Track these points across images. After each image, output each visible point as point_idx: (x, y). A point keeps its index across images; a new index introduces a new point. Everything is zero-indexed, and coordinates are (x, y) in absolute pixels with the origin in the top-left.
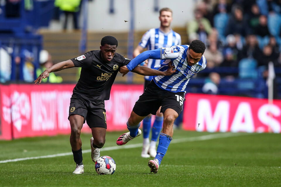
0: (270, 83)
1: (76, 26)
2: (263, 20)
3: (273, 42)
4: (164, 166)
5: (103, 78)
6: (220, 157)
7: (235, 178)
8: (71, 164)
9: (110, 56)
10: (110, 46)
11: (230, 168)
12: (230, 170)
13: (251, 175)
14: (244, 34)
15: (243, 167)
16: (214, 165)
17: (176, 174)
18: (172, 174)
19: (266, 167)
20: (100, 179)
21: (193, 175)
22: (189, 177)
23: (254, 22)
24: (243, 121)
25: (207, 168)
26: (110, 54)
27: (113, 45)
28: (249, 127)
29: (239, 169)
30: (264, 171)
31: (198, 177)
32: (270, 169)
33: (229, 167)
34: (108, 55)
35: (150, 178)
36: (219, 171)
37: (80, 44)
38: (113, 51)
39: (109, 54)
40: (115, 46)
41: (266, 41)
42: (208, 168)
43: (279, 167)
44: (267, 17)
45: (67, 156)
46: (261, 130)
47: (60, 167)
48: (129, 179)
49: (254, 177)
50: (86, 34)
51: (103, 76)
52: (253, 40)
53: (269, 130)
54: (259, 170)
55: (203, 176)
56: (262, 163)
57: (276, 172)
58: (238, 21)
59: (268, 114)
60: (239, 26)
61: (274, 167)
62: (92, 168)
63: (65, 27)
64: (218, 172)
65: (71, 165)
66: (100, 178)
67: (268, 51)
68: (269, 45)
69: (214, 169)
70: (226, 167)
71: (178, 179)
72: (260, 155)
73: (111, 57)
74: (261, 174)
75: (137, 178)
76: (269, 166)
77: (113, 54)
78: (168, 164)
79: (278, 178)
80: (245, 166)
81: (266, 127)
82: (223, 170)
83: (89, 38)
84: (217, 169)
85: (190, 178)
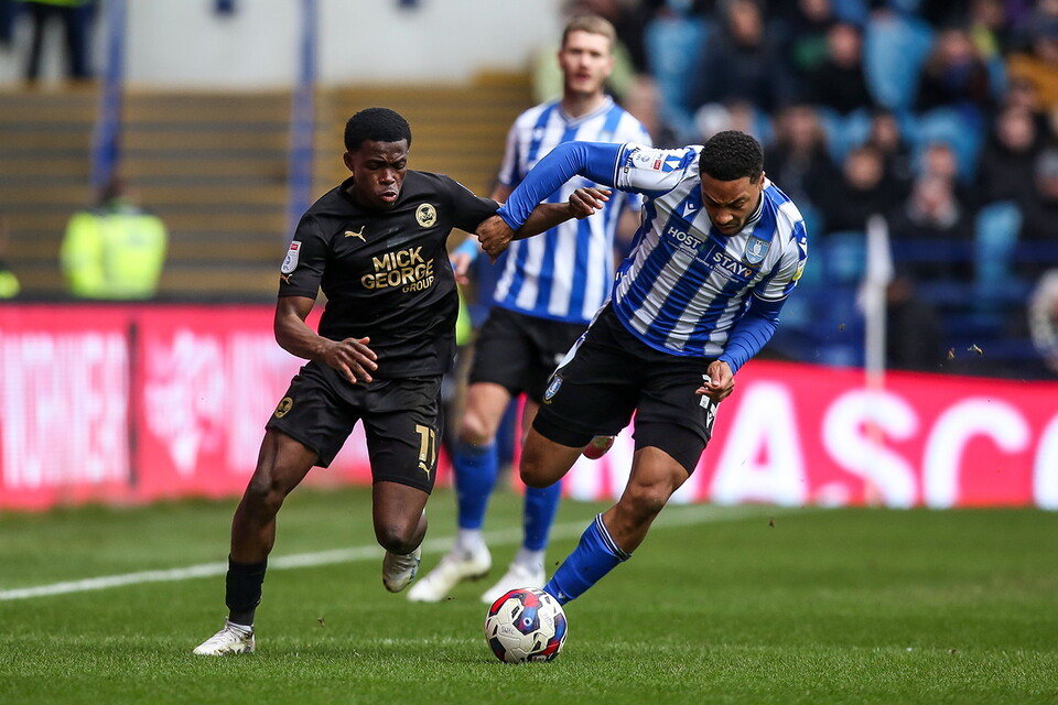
0: (872, 301)
1: (77, 66)
2: (842, 43)
3: (886, 132)
4: (436, 642)
5: (386, 277)
6: (666, 607)
7: (728, 692)
8: (53, 633)
9: (387, 183)
10: (382, 145)
11: (708, 651)
12: (706, 659)
13: (793, 682)
14: (766, 102)
15: (761, 648)
16: (640, 641)
17: (484, 675)
18: (468, 676)
19: (855, 648)
20: (173, 696)
21: (555, 678)
22: (540, 690)
23: (809, 52)
24: (762, 458)
25: (613, 651)
26: (390, 178)
27: (395, 140)
28: (785, 484)
29: (744, 657)
30: (846, 664)
31: (574, 686)
32: (872, 656)
33: (702, 649)
34: (381, 183)
35: (378, 691)
36: (660, 664)
37: (96, 140)
38: (396, 166)
39: (385, 175)
40: (402, 143)
41: (857, 129)
42: (617, 651)
43: (910, 649)
44: (860, 31)
45: (37, 599)
46: (834, 496)
47: (10, 644)
48: (293, 693)
49: (805, 690)
50: (117, 100)
51: (381, 270)
52: (804, 124)
53: (870, 496)
54: (826, 659)
55: (597, 684)
56: (838, 632)
57: (895, 669)
58: (744, 48)
59: (864, 429)
60: (749, 68)
61: (889, 650)
62: (142, 650)
63: (33, 70)
64: (656, 668)
65: (53, 638)
66: (172, 691)
67: (863, 170)
68: (871, 145)
69: (640, 657)
70: (688, 649)
71: (493, 696)
72: (829, 599)
73: (395, 188)
74: (833, 676)
75: (326, 690)
76: (867, 643)
77: (398, 176)
78: (454, 636)
79: (903, 692)
80: (770, 642)
81: (855, 482)
82: (678, 659)
83: (131, 115)
84: (654, 656)
85: (544, 690)
